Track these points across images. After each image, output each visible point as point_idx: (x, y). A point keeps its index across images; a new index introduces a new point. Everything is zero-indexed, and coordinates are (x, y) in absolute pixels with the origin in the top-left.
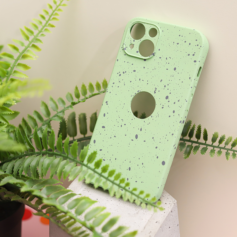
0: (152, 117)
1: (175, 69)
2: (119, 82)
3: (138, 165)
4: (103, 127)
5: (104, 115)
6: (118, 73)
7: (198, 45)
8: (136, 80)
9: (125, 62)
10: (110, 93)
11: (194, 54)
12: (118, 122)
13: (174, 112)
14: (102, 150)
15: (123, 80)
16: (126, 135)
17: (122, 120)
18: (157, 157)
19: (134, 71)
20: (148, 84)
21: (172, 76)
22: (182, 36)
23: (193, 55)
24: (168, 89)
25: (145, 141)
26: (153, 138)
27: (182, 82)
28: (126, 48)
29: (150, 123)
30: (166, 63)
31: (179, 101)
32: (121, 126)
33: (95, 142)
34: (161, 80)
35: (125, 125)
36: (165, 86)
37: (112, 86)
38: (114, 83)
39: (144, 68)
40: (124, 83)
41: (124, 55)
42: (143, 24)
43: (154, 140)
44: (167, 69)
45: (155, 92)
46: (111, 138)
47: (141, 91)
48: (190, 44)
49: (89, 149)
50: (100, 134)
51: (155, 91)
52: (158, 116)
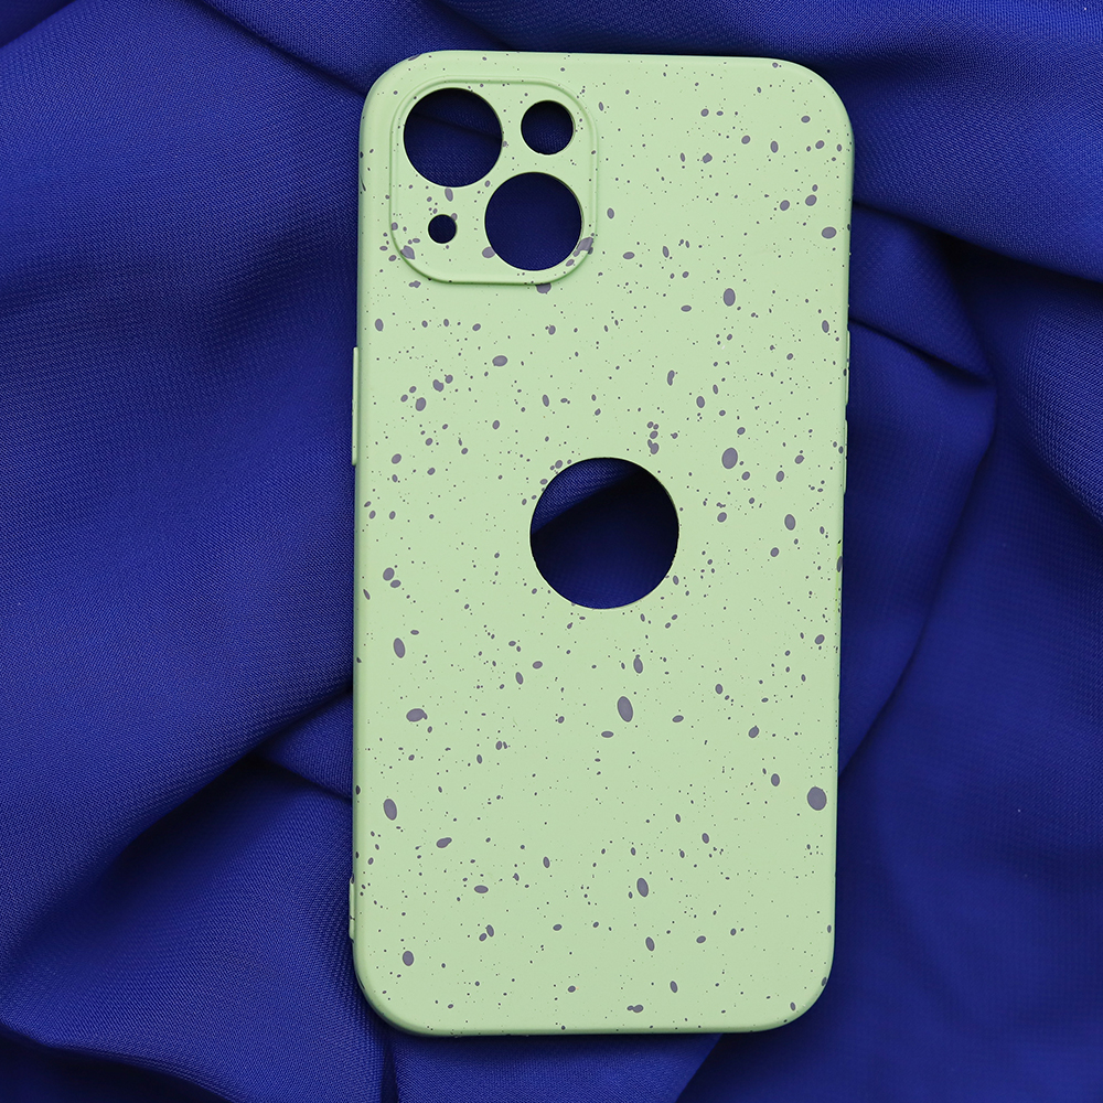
0: (676, 580)
1: (729, 297)
2: (429, 442)
3: (682, 854)
4: (416, 715)
5: (399, 648)
6: (404, 398)
7: (820, 145)
8: (523, 410)
9: (425, 324)
10: (392, 515)
11: (814, 193)
12: (494, 664)
13: (790, 522)
14: (449, 840)
15: (445, 427)
16: (561, 720)
17: (512, 644)
18: (775, 780)
19: (500, 361)
20: (598, 412)
21: (723, 338)
22: (720, 113)
23: (811, 201)
24: (722, 413)
25: (678, 719)
26: (719, 689)
27: (790, 357)
28: (413, 246)
29: (675, 617)
30: (672, 276)
31: (799, 460)
32: (519, 678)
33: (390, 809)
34: (671, 375)
35: (538, 665)
36: (701, 402)
37: (395, 478)
38: (397, 459)
39: (552, 330)
40: (460, 443)
41: (411, 285)
42: (476, 89)
43: (727, 698)
44: (686, 309)
45: (654, 448)
46: (479, 759)
47: (569, 462)
48: (774, 147)
49: (371, 861)
50: (412, 758)
51: (654, 441)
52: (711, 566)
